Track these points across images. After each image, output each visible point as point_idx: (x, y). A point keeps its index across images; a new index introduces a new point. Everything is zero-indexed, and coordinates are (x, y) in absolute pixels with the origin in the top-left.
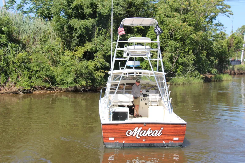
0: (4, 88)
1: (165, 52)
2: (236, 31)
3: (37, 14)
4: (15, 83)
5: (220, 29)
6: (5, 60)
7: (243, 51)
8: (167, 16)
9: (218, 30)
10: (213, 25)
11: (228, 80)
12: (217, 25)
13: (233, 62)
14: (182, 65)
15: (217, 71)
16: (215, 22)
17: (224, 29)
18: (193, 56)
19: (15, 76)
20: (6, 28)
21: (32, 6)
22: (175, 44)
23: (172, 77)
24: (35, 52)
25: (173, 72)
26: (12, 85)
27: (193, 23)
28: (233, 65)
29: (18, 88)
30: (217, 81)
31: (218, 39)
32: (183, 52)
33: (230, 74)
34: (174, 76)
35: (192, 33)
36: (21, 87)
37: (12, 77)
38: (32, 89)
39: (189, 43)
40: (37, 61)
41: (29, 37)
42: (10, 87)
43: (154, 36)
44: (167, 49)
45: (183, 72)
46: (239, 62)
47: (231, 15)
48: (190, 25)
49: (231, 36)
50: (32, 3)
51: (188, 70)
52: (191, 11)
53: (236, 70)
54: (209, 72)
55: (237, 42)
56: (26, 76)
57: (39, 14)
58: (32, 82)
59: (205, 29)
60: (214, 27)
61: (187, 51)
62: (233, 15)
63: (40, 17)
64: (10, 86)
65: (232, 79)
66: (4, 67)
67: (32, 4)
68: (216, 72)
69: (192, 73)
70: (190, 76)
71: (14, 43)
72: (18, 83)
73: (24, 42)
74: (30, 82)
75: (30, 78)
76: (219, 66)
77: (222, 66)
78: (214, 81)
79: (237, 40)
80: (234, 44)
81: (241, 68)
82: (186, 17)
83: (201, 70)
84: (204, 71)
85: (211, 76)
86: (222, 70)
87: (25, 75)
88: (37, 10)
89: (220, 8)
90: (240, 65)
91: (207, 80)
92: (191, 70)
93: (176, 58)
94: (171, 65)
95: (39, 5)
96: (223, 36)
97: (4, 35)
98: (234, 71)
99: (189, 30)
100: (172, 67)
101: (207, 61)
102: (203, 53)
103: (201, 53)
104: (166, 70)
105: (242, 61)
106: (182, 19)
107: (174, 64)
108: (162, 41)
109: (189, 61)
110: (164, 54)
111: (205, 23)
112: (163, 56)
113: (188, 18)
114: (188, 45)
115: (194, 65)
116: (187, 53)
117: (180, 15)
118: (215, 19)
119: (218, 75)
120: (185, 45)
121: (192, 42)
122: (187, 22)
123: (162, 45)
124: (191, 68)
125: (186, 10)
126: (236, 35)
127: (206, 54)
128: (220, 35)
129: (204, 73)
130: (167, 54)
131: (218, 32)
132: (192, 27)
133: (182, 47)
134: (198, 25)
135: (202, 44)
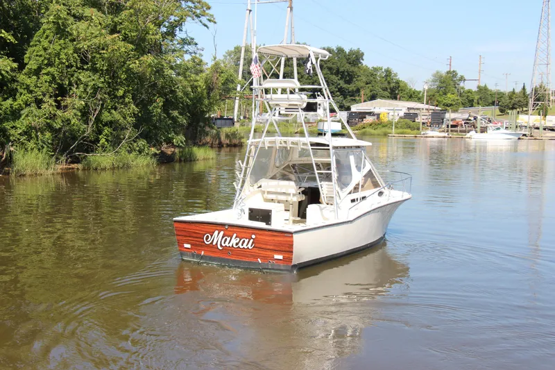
1: (70, 97)
2: (224, 56)
5: (191, 51)
7: (237, 98)
8: (74, 16)
9: (186, 52)
10: (176, 43)
11: (209, 159)
12: (184, 42)
13: (219, 122)
14: (111, 127)
15: (184, 139)
16: (180, 35)
17: (199, 52)
18: (133, 106)
22: (93, 80)
23: (88, 152)
25: (91, 141)
27: (133, 34)
28: (218, 128)
30: (184, 160)
31: (188, 73)
32: (112, 98)
33: (212, 147)
34: (92, 151)
35: (130, 57)
39: (126, 79)
43: (43, 58)
44: (75, 90)
45: (111, 142)
46: (231, 122)
47: (212, 23)
48: (125, 39)
49: (214, 65)
51: (124, 138)
52: (126, 9)
53: (223, 138)
54: (169, 141)
55: (225, 79)
59: (161, 49)
60: (178, 45)
61: (120, 96)
62: (215, 23)
65: (214, 156)
68: (182, 142)
69: (131, 144)
70: (128, 150)
76: (191, 129)
77: (197, 130)
78: (180, 161)
79: (225, 76)
80: (220, 84)
81: (234, 135)
82: (116, 19)
83: (151, 137)
84: (157, 141)
85: (173, 149)
86: (196, 137)
89: (189, 7)
90: (232, 128)
91: (164, 160)
92: (129, 138)
93: (96, 110)
94: (86, 126)
96: (198, 65)
98: (220, 139)
99: (123, 49)
100: (89, 130)
101: (164, 117)
102: (155, 101)
103: (151, 102)
104: (74, 138)
105: (236, 120)
106: (107, 26)
107: (90, 125)
108: (62, 72)
109: (125, 118)
110: (68, 100)
111: (157, 37)
112: (66, 107)
113: (121, 23)
114: (121, 82)
115: (136, 126)
116: (121, 101)
117: (102, 15)
118: (181, 30)
119: (187, 149)
120: (116, 82)
121: (130, 77)
122: (119, 32)
123: (61, 80)
124: (130, 133)
125: (116, 6)
126: (222, 65)
127: (161, 104)
128: (190, 64)
129: (158, 144)
130: (75, 101)
131: (187, 57)
132: (129, 45)
133: (109, 87)
134: (143, 40)
135: (154, 81)
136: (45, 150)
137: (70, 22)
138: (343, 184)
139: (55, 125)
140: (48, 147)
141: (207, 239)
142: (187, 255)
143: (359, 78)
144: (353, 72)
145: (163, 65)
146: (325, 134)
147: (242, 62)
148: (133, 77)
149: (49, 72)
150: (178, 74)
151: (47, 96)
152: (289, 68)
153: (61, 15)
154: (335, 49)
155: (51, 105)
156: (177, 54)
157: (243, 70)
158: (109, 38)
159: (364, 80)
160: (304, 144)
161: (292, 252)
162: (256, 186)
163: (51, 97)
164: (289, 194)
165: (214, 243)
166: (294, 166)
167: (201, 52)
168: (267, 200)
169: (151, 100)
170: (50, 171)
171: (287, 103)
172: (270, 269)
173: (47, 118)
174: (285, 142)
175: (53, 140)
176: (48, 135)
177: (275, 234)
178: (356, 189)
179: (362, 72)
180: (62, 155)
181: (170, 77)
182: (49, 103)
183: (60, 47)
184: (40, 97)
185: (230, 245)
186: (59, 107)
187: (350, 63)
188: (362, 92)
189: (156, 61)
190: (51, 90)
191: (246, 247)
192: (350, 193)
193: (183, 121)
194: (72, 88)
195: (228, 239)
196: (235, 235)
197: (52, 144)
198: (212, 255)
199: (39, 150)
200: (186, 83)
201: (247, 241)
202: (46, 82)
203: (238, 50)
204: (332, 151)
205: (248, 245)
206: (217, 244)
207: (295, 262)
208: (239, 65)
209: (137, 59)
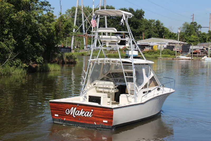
2: (66, 12)
5: (47, 9)
7: (73, 36)
9: (44, 10)
10: (38, 4)
11: (57, 70)
12: (43, 4)
13: (63, 49)
15: (43, 59)
18: (13, 40)
28: (62, 53)
30: (43, 71)
33: (58, 64)
35: (11, 12)
46: (70, 49)
49: (60, 18)
51: (8, 58)
53: (65, 58)
54: (34, 60)
55: (66, 25)
59: (29, 7)
60: (40, 6)
61: (6, 34)
65: (60, 69)
68: (41, 61)
69: (12, 61)
70: (10, 65)
76: (46, 53)
77: (50, 54)
78: (40, 71)
79: (66, 24)
80: (64, 28)
81: (71, 57)
83: (23, 58)
84: (27, 60)
85: (36, 65)
86: (50, 58)
90: (70, 53)
91: (31, 70)
92: (11, 58)
96: (50, 18)
98: (63, 59)
99: (7, 7)
101: (31, 46)
102: (26, 37)
103: (24, 38)
105: (72, 49)
109: (8, 46)
114: (7, 26)
115: (15, 51)
116: (6, 37)
119: (44, 65)
120: (3, 26)
121: (12, 23)
124: (11, 55)
126: (65, 17)
127: (30, 39)
128: (46, 17)
129: (27, 62)
131: (45, 13)
132: (11, 5)
135: (26, 26)
138: (139, 84)
141: (67, 112)
142: (56, 121)
143: (142, 26)
144: (138, 22)
145: (31, 17)
146: (129, 57)
147: (76, 16)
148: (13, 23)
150: (40, 22)
152: (102, 20)
154: (128, 9)
156: (39, 11)
157: (77, 21)
159: (144, 27)
160: (119, 62)
161: (113, 119)
162: (92, 84)
164: (110, 89)
165: (71, 114)
166: (112, 74)
167: (53, 10)
168: (98, 92)
169: (24, 36)
171: (110, 40)
172: (101, 128)
174: (109, 61)
177: (104, 109)
178: (146, 86)
179: (143, 22)
181: (35, 24)
185: (80, 115)
187: (136, 17)
188: (143, 34)
189: (26, 14)
191: (88, 116)
192: (142, 88)
193: (42, 48)
195: (79, 112)
196: (82, 110)
198: (70, 120)
200: (44, 27)
201: (88, 113)
203: (74, 9)
204: (133, 66)
205: (89, 115)
206: (72, 114)
207: (114, 124)
208: (74, 17)
209: (16, 13)
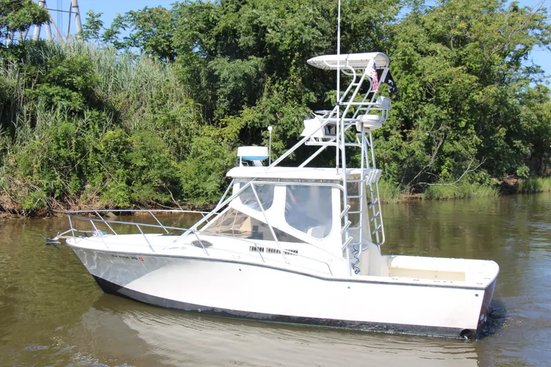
0: (75, 203)
1: (415, 129)
3: (145, 48)
4: (99, 194)
5: (536, 79)
6: (78, 144)
9: (531, 80)
10: (521, 71)
12: (529, 70)
14: (452, 158)
15: (529, 169)
16: (524, 64)
17: (544, 80)
18: (475, 137)
19: (98, 179)
20: (79, 78)
21: (135, 32)
22: (436, 112)
23: (430, 182)
24: (140, 129)
25: (433, 172)
26: (91, 197)
27: (477, 66)
29: (106, 203)
30: (528, 191)
31: (532, 101)
32: (455, 130)
34: (434, 181)
35: (474, 89)
36: (111, 202)
37: (93, 181)
38: (134, 205)
39: (468, 111)
40: (144, 148)
41: (128, 97)
42: (88, 203)
44: (420, 122)
45: (453, 172)
48: (469, 71)
50: (134, 26)
51: (466, 169)
52: (471, 42)
54: (512, 172)
56: (120, 179)
57: (150, 49)
58: (133, 192)
59: (504, 79)
60: (523, 75)
61: (463, 128)
63: (150, 55)
64: (89, 199)
66: (77, 159)
67: (136, 29)
68: (526, 173)
69: (473, 174)
70: (470, 182)
71: (98, 110)
72: (104, 193)
73: (118, 107)
74: (129, 192)
75: (129, 183)
76: (534, 159)
77: (540, 160)
78: (523, 192)
82: (461, 53)
83: (492, 168)
85: (515, 180)
86: (540, 168)
87: (118, 176)
88: (144, 40)
89: (536, 34)
91: (506, 191)
92: (470, 169)
93: (438, 142)
94: (429, 156)
95: (150, 31)
96: (543, 94)
97: (75, 93)
99: (467, 81)
100: (431, 160)
101: (507, 147)
102: (498, 131)
103: (493, 132)
104: (417, 169)
106: (452, 59)
107: (434, 155)
108: (408, 106)
109: (467, 148)
110: (414, 133)
111: (502, 67)
112: (411, 139)
113: (466, 55)
114: (464, 113)
115: (478, 157)
116: (463, 132)
117: (447, 49)
118: (526, 59)
119: (531, 180)
120: (459, 114)
121: (474, 108)
122: (464, 64)
123: (408, 113)
124: (472, 164)
125: (462, 39)
127: (504, 134)
128: (536, 93)
129: (498, 174)
130: (420, 133)
131: (532, 85)
132: (474, 76)
133: (452, 118)
134: (488, 71)
135: (497, 111)
136: (391, 180)
137: (416, 58)
139: (401, 156)
140: (393, 177)
145: (506, 95)
148: (476, 108)
149: (397, 106)
151: (394, 129)
153: (408, 52)
155: (398, 138)
156: (522, 82)
158: (454, 70)
163: (397, 129)
167: (549, 79)
169: (494, 130)
170: (396, 200)
173: (393, 149)
175: (398, 171)
176: (394, 165)
180: (406, 184)
181: (514, 107)
182: (396, 135)
183: (407, 82)
184: (388, 130)
186: (404, 139)
189: (499, 91)
190: (397, 122)
193: (527, 150)
194: (417, 120)
197: (397, 174)
199: (386, 179)
200: (530, 112)
202: (394, 115)
209: (481, 90)
